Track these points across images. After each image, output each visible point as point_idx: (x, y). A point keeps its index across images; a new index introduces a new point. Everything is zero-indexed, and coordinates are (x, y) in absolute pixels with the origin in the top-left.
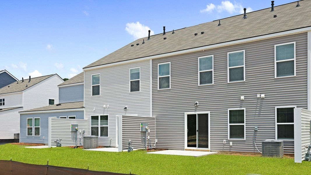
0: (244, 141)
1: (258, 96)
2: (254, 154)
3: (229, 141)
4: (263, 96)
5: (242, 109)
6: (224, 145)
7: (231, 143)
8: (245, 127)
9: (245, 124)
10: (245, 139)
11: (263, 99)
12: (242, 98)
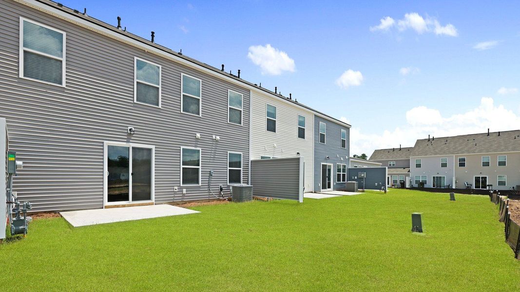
0: (199, 187)
1: (214, 137)
2: (208, 201)
3: (181, 188)
4: (218, 138)
5: (198, 149)
6: (175, 193)
7: (184, 191)
8: (200, 170)
9: (200, 167)
10: (200, 185)
11: (217, 141)
12: (198, 135)
